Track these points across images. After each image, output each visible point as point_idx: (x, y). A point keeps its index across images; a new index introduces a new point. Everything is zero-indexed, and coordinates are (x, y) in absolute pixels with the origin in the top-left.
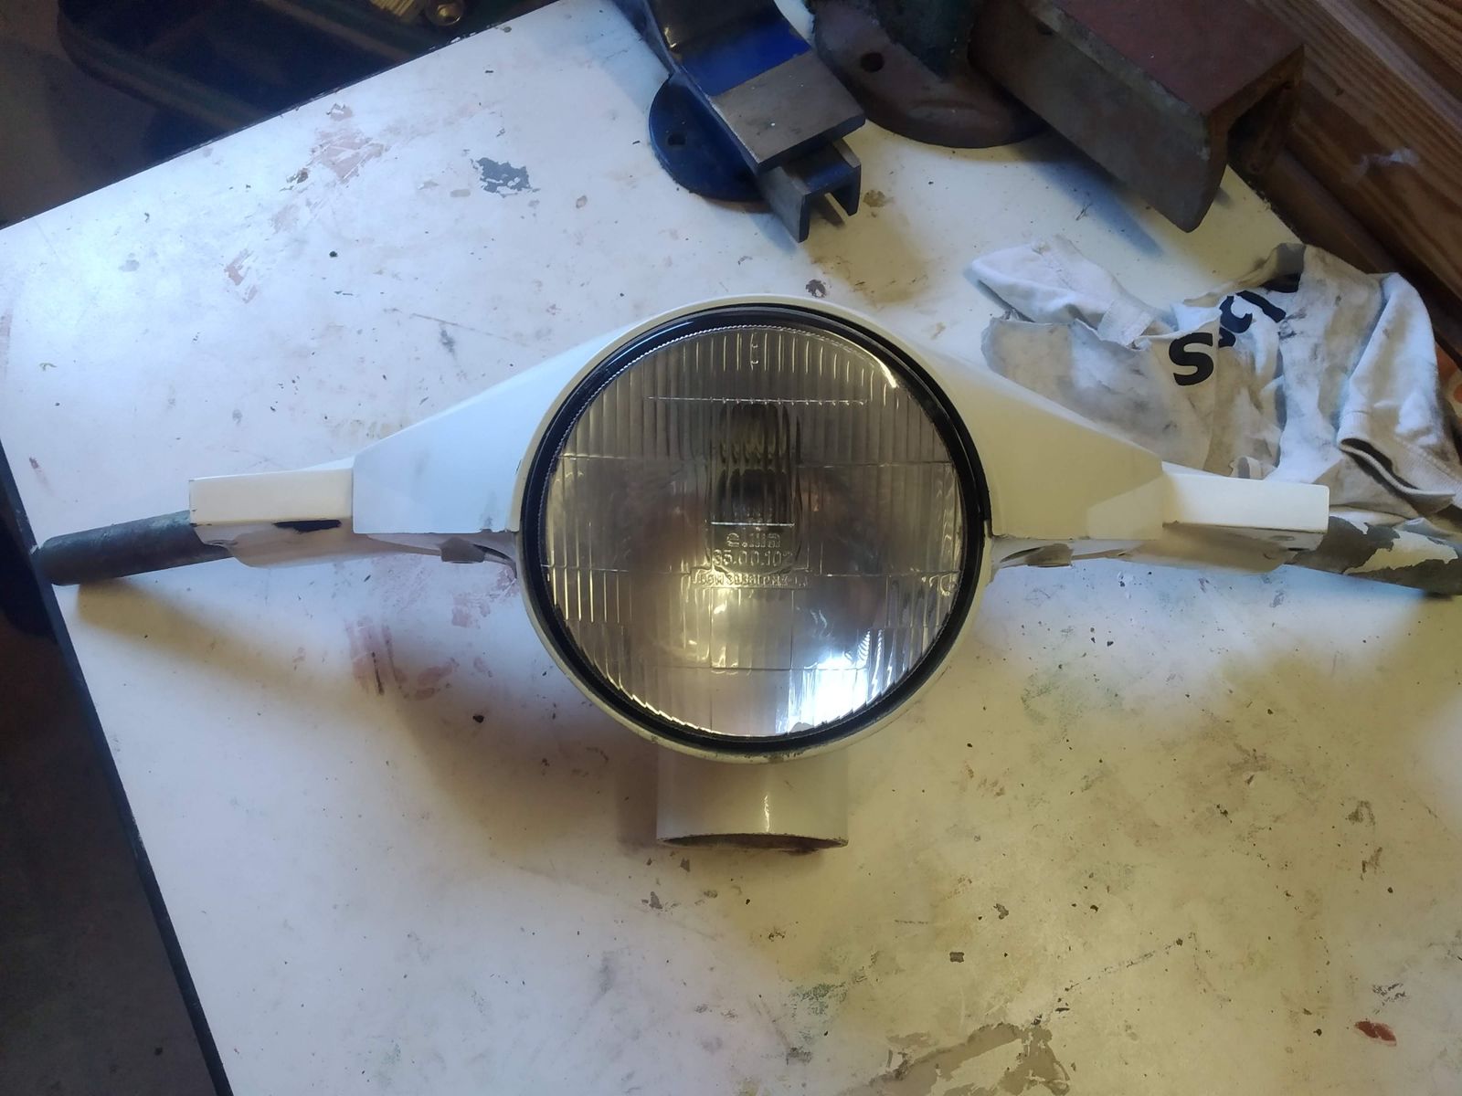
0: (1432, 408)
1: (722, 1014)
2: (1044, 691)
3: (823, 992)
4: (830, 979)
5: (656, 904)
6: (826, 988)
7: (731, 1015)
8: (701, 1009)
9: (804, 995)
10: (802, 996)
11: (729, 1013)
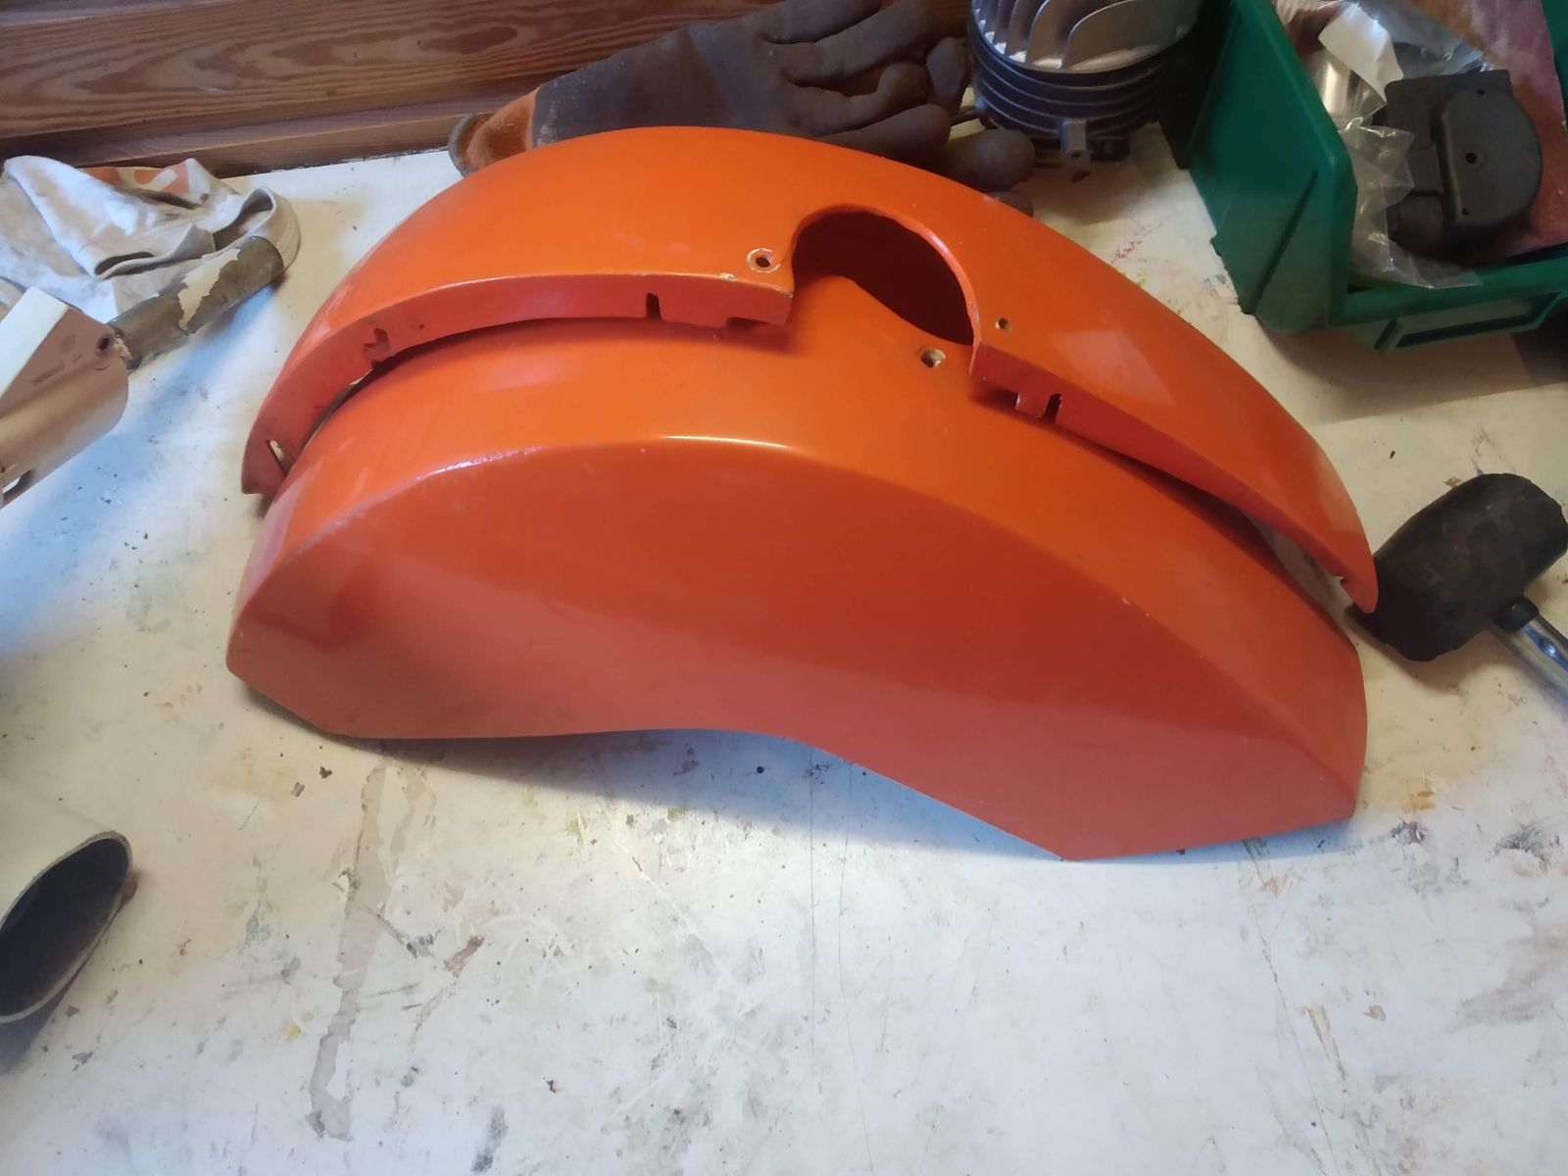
0: (126, 201)
1: (216, 1030)
2: (147, 608)
3: (254, 924)
4: (248, 913)
5: (84, 1058)
6: (254, 919)
7: (222, 1021)
8: (200, 1049)
9: (246, 943)
10: (247, 946)
11: (220, 1022)
